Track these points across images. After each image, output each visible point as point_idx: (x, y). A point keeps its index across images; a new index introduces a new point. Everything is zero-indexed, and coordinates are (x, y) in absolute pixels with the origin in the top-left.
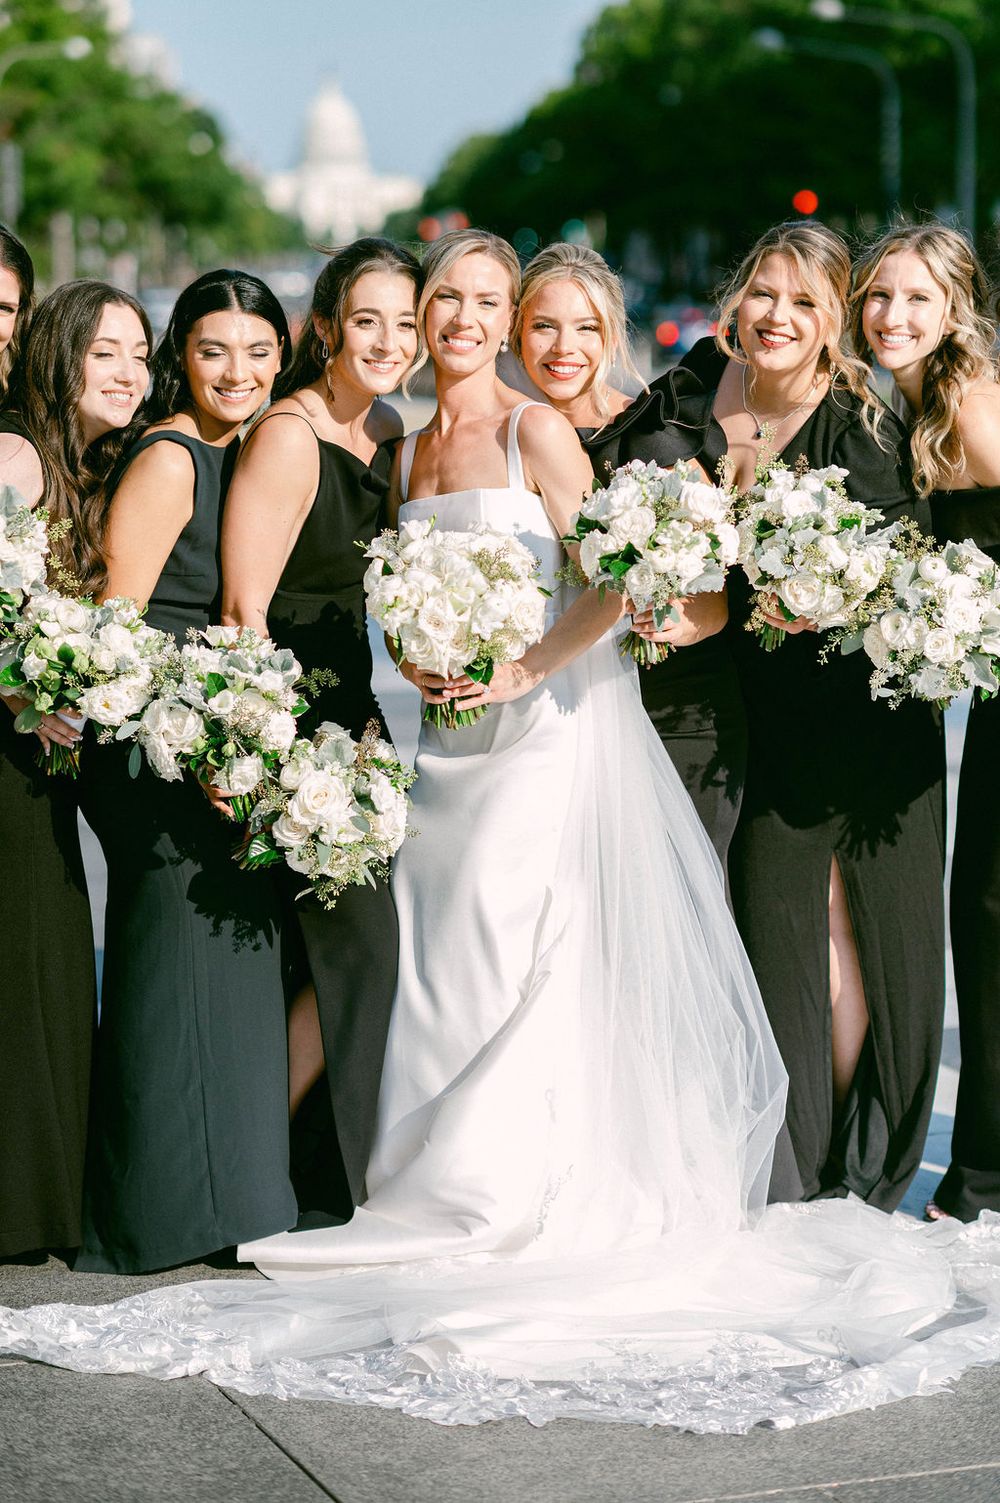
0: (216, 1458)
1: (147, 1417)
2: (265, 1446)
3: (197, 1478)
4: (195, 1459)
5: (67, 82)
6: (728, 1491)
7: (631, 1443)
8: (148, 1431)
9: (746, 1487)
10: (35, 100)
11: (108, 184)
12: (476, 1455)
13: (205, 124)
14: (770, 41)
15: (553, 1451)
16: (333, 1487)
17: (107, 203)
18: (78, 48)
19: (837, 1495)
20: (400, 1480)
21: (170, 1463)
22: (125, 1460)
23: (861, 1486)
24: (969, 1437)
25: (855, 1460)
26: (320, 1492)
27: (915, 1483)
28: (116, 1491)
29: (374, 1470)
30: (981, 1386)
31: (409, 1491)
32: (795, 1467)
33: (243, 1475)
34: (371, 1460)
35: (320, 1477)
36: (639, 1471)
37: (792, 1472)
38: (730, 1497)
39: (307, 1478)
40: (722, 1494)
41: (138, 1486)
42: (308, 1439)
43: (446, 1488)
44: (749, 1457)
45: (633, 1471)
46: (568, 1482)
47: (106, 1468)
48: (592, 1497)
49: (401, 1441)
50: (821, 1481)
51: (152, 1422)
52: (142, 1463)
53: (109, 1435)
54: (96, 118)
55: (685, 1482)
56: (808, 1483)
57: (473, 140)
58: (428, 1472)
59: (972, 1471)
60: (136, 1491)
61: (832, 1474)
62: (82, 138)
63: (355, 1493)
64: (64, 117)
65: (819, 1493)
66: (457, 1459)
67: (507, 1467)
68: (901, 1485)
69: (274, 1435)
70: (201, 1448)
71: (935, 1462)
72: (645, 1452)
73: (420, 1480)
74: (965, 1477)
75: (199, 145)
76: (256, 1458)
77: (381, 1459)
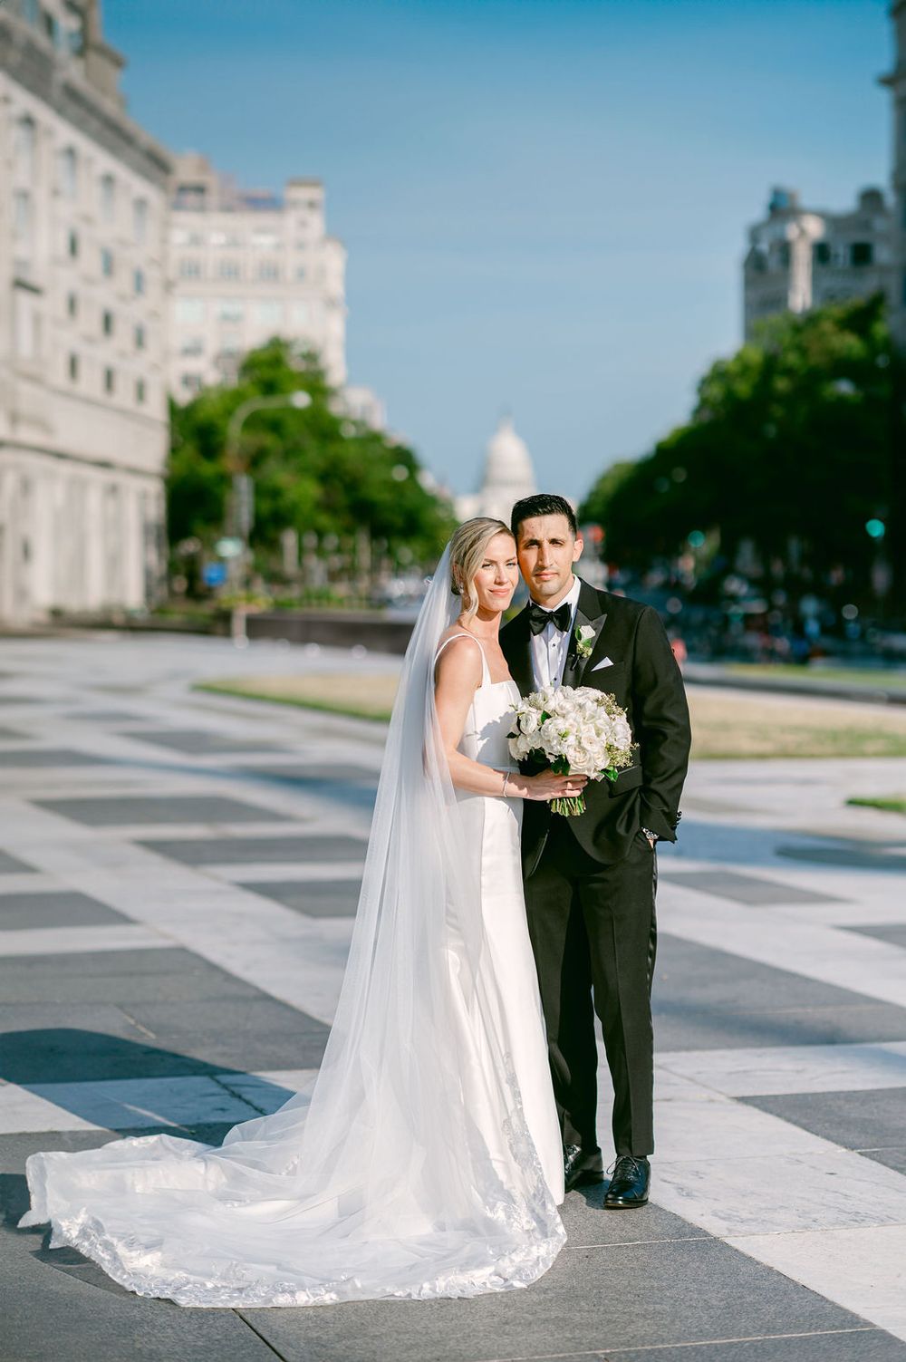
0: (208, 1333)
1: (170, 1311)
2: (242, 1327)
3: (193, 1344)
4: (194, 1333)
5: (293, 426)
6: (537, 1354)
7: (482, 1328)
8: (168, 1318)
9: (549, 1351)
10: (269, 440)
11: (326, 506)
12: (377, 1334)
13: (405, 457)
14: (845, 388)
15: (430, 1332)
16: (280, 1349)
17: (324, 520)
18: (301, 400)
19: (607, 1357)
20: (325, 1346)
21: (178, 1335)
22: (149, 1333)
23: (625, 1352)
24: (707, 1327)
25: (627, 1338)
26: (271, 1351)
27: (660, 1351)
28: (139, 1349)
29: (309, 1341)
30: (726, 1299)
31: (329, 1352)
32: (584, 1341)
33: (224, 1342)
34: (309, 1335)
35: (274, 1345)
36: (482, 1343)
37: (582, 1344)
38: (537, 1357)
39: (264, 1344)
40: (532, 1355)
41: (154, 1347)
42: (271, 1324)
43: (353, 1351)
44: (557, 1336)
45: (478, 1343)
46: (433, 1349)
47: (136, 1337)
48: (446, 1356)
49: (331, 1325)
50: (599, 1349)
51: (171, 1314)
52: (160, 1335)
53: (142, 1319)
54: (314, 454)
55: (509, 1349)
56: (590, 1350)
57: (617, 466)
58: (344, 1342)
59: (701, 1345)
60: (152, 1350)
61: (610, 1346)
62: (303, 471)
63: (294, 1353)
64: (290, 453)
65: (595, 1356)
66: (365, 1335)
67: (397, 1340)
68: (650, 1352)
69: (250, 1322)
70: (200, 1328)
71: (678, 1340)
72: (489, 1332)
73: (338, 1346)
74: (695, 1349)
75: (400, 474)
76: (234, 1334)
77: (315, 1335)
